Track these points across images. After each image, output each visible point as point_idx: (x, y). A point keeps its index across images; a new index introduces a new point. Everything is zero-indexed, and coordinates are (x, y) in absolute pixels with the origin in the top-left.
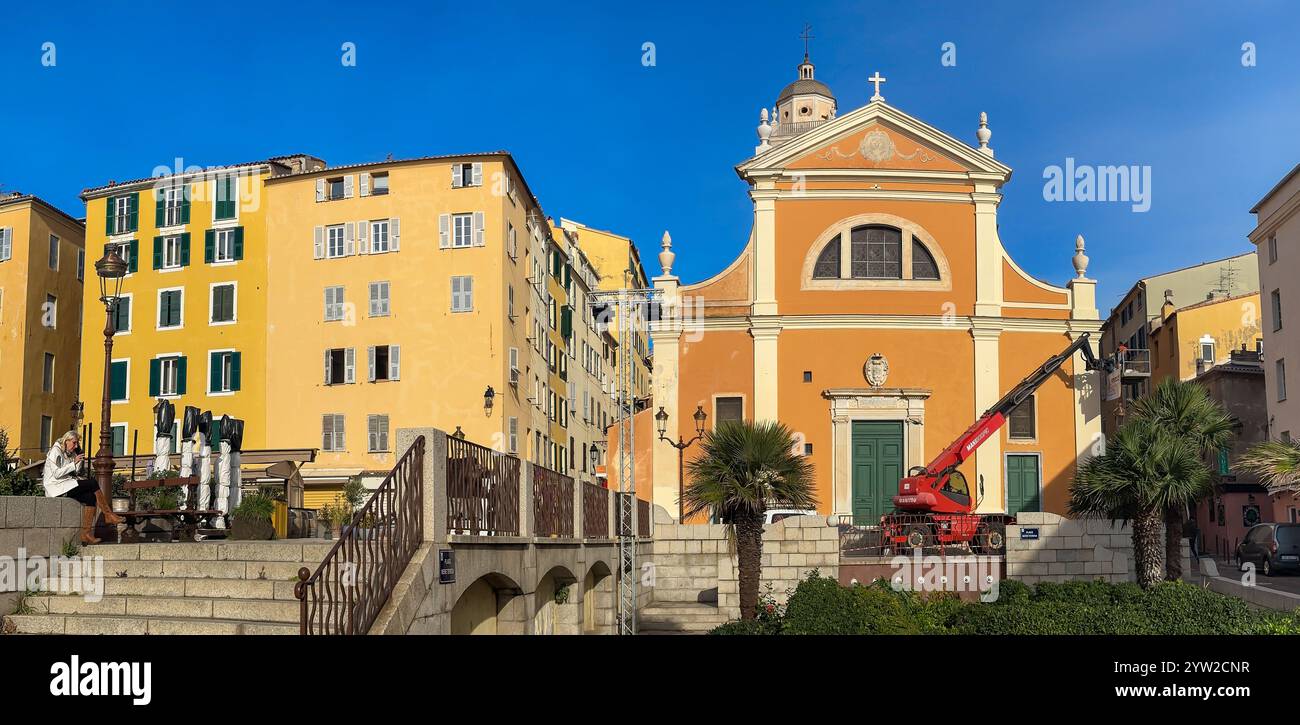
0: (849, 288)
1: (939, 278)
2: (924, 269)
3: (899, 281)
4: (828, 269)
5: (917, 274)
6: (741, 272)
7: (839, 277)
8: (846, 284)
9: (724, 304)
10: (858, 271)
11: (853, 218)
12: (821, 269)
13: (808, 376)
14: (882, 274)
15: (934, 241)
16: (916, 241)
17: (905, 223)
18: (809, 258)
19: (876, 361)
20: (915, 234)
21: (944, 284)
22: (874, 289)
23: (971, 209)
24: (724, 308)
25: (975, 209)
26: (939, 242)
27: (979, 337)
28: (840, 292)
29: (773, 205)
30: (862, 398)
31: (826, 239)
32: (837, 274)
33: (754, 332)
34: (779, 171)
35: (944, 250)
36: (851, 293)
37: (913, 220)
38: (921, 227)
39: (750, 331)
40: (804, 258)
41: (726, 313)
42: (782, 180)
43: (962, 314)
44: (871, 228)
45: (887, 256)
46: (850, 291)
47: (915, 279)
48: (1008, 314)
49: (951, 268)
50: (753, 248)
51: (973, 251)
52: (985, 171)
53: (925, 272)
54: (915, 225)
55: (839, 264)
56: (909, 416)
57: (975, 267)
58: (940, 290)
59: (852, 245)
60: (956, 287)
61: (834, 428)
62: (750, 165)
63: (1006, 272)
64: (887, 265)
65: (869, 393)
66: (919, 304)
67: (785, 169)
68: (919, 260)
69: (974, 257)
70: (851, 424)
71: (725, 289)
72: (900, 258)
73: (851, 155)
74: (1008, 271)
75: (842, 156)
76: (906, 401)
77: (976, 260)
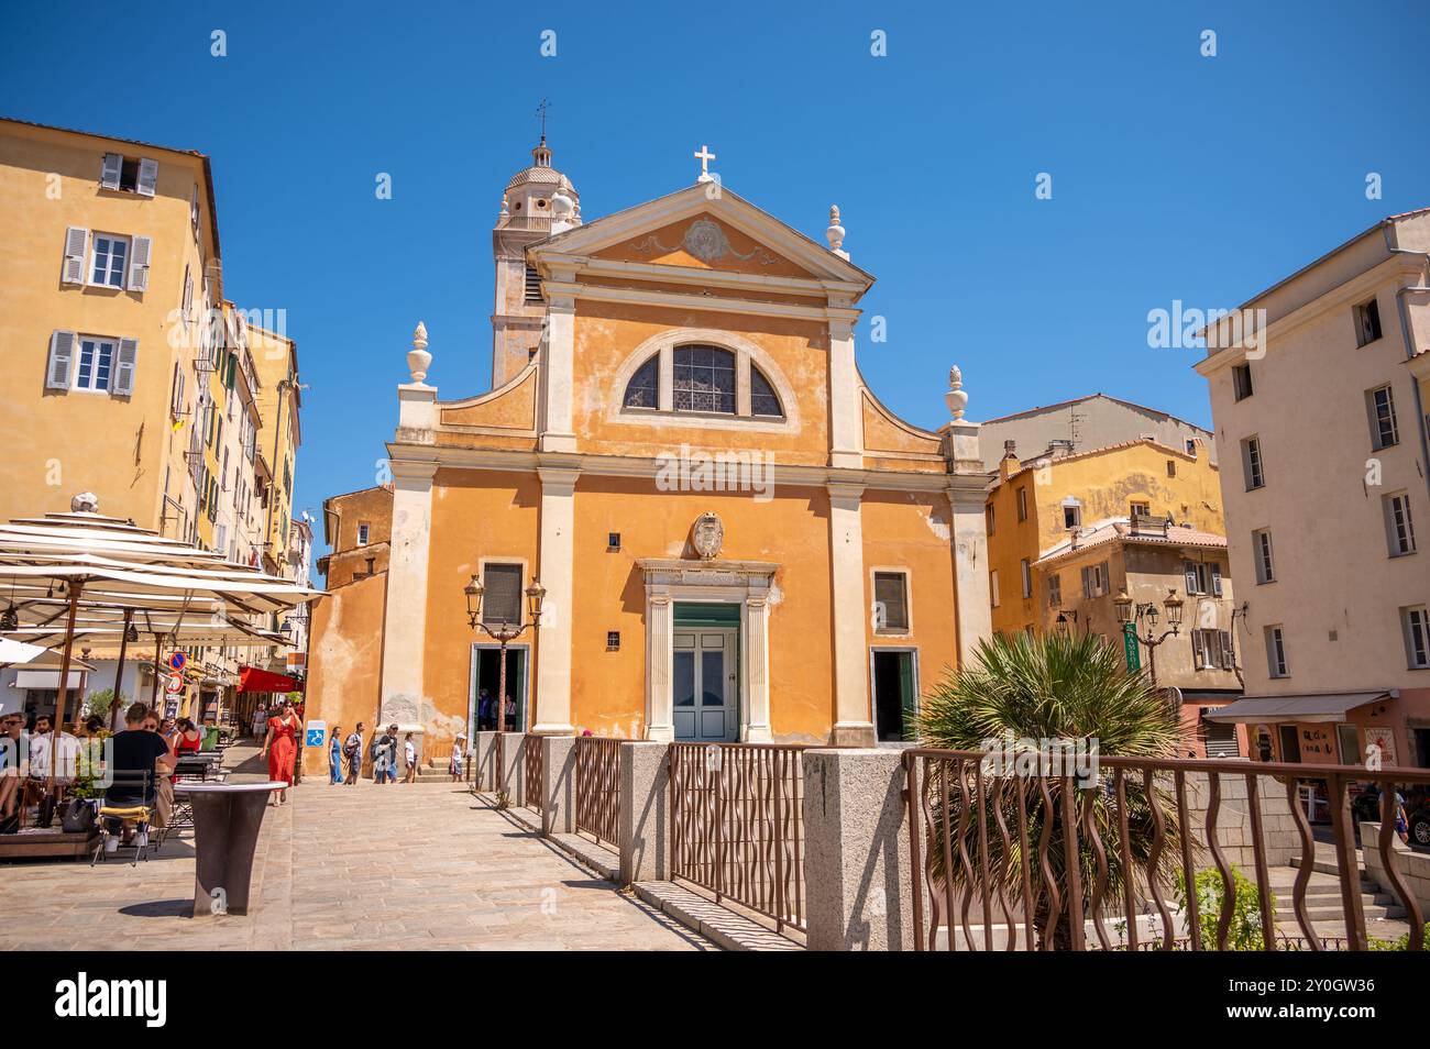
0: (669, 424)
1: (784, 418)
2: (764, 404)
3: (735, 420)
5: (758, 411)
6: (525, 390)
7: (658, 409)
8: (666, 419)
9: (500, 433)
10: (682, 403)
11: (675, 332)
12: (633, 396)
13: (615, 540)
14: (712, 409)
15: (777, 367)
17: (742, 344)
18: (619, 380)
19: (710, 525)
20: (754, 356)
21: (793, 426)
22: (702, 427)
23: (823, 328)
24: (501, 439)
25: (827, 329)
26: (784, 371)
27: (836, 496)
28: (658, 428)
29: (573, 304)
30: (688, 573)
31: (641, 356)
32: (652, 400)
33: (545, 474)
34: (585, 259)
35: (790, 380)
36: (671, 431)
37: (753, 341)
38: (762, 351)
39: (537, 474)
40: (611, 380)
41: (501, 445)
42: (586, 271)
43: (814, 464)
44: (696, 347)
45: (718, 387)
46: (672, 427)
47: (753, 417)
48: (872, 465)
49: (799, 403)
50: (543, 359)
51: (826, 383)
52: (841, 280)
53: (764, 408)
54: (754, 346)
55: (657, 392)
56: (747, 597)
57: (829, 403)
58: (785, 432)
59: (674, 368)
60: (804, 429)
61: (650, 612)
62: (545, 246)
63: (867, 412)
64: (717, 396)
65: (697, 564)
66: (760, 449)
67: (590, 257)
68: (758, 391)
69: (827, 390)
70: (672, 606)
71: (502, 412)
72: (733, 388)
73: (674, 249)
74: (870, 410)
75: (662, 249)
76: (745, 577)
77: (830, 394)
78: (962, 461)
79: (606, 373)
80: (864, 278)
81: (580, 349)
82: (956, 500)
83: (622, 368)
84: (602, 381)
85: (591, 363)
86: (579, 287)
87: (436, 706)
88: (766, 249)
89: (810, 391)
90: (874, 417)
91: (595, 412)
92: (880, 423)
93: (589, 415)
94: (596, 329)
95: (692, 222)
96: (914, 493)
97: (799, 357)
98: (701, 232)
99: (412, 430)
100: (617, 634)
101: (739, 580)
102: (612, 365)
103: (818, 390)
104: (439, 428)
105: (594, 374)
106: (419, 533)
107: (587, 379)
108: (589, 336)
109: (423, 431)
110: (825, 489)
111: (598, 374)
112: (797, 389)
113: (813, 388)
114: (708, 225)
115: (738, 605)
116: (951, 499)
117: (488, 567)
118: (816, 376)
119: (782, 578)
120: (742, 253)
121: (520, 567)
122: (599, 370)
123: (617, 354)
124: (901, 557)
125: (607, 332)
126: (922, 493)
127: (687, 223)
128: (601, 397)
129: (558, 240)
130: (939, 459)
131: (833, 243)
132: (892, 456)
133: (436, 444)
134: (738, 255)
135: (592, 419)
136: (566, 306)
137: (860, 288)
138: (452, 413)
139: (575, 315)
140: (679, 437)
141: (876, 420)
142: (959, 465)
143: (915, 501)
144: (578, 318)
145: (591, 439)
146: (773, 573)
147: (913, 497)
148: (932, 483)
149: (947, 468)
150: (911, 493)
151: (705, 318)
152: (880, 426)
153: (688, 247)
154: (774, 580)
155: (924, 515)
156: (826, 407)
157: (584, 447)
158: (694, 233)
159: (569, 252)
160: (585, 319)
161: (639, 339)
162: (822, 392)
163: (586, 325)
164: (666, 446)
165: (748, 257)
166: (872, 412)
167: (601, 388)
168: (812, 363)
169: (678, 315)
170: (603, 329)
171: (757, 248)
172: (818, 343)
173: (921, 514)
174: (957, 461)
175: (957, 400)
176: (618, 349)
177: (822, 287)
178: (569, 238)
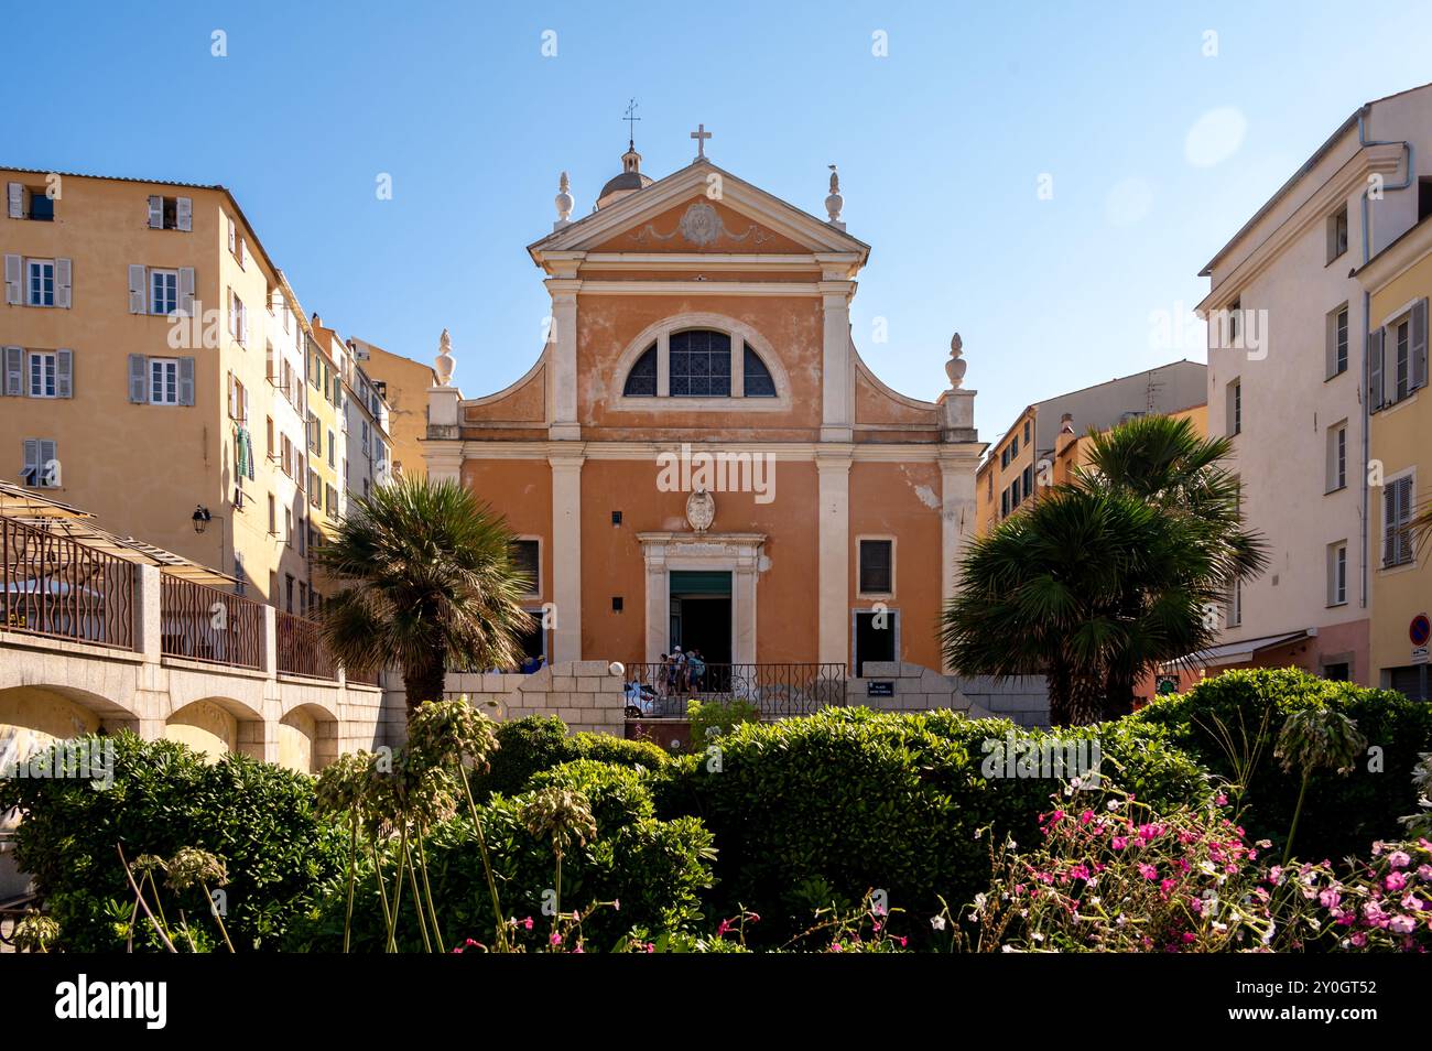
0: (665, 409)
1: (775, 396)
2: (759, 384)
3: (728, 400)
4: (642, 385)
5: (750, 390)
6: (536, 385)
7: (655, 394)
8: (661, 404)
9: (515, 426)
10: (677, 388)
11: (672, 318)
12: (634, 384)
13: (617, 518)
14: (707, 393)
15: (770, 347)
16: (748, 349)
17: (735, 327)
18: (618, 370)
19: (699, 499)
20: (750, 341)
21: (782, 404)
22: (698, 410)
23: (817, 304)
24: (516, 431)
25: (821, 304)
26: (776, 350)
28: (656, 414)
29: (574, 300)
30: (681, 545)
31: (639, 346)
32: (652, 390)
33: (552, 462)
34: (582, 255)
35: (783, 359)
36: (668, 415)
37: (746, 322)
38: (755, 332)
39: (547, 461)
40: (612, 369)
41: (517, 436)
42: (586, 267)
43: (804, 440)
44: (692, 332)
45: (714, 370)
46: (669, 412)
47: (745, 396)
48: (861, 439)
49: (791, 381)
50: (550, 354)
51: (818, 359)
52: (835, 251)
53: (759, 389)
54: (747, 327)
55: (656, 379)
56: (738, 566)
57: (821, 379)
58: (777, 410)
59: (671, 355)
60: (795, 406)
61: (649, 579)
62: (546, 245)
63: (860, 385)
64: (713, 380)
65: (690, 538)
66: (751, 428)
67: (588, 252)
68: (752, 372)
69: (819, 366)
70: (668, 575)
71: (517, 407)
72: (728, 371)
73: (670, 236)
74: (863, 383)
75: (659, 236)
76: (734, 548)
77: (821, 370)
78: (955, 430)
79: (607, 364)
80: (858, 248)
81: (583, 344)
82: (947, 469)
83: (623, 357)
84: (603, 373)
85: (593, 356)
86: (579, 282)
88: (761, 227)
89: (802, 368)
90: (866, 390)
91: (597, 403)
92: (873, 396)
93: (593, 405)
94: (596, 323)
95: (687, 206)
96: (904, 464)
97: (792, 336)
98: (696, 216)
99: (439, 427)
100: (621, 599)
101: (730, 551)
102: (613, 356)
103: (810, 366)
104: (464, 424)
105: (596, 366)
107: (590, 371)
108: (591, 330)
109: (449, 427)
110: (814, 463)
111: (600, 366)
112: (789, 367)
113: (805, 365)
114: (702, 210)
115: (730, 573)
116: (942, 467)
118: (808, 353)
119: (770, 548)
120: (736, 234)
121: (537, 542)
122: (600, 362)
123: (617, 345)
124: (887, 526)
125: (607, 324)
126: (913, 463)
127: (682, 208)
128: (604, 387)
129: (557, 237)
130: (932, 429)
131: (834, 212)
132: (884, 428)
133: (461, 439)
134: (733, 236)
135: (595, 409)
136: (569, 302)
137: (854, 258)
138: (475, 410)
139: (578, 311)
140: (675, 421)
141: (870, 393)
142: (952, 434)
143: (904, 471)
144: (581, 313)
145: (595, 427)
146: (762, 543)
147: (902, 467)
148: (922, 453)
149: (940, 437)
150: (900, 463)
151: (700, 303)
152: (873, 400)
153: (684, 232)
154: (762, 549)
155: (913, 485)
156: (817, 383)
157: (587, 436)
158: (690, 217)
159: (569, 249)
160: (587, 314)
161: (636, 329)
162: (815, 369)
163: (588, 319)
164: (663, 429)
165: (742, 236)
166: (865, 385)
167: (603, 379)
168: (805, 340)
169: (672, 304)
170: (604, 322)
171: (751, 227)
172: (812, 319)
173: (910, 484)
174: (950, 430)
175: (956, 368)
176: (618, 340)
177: (817, 261)
178: (568, 234)
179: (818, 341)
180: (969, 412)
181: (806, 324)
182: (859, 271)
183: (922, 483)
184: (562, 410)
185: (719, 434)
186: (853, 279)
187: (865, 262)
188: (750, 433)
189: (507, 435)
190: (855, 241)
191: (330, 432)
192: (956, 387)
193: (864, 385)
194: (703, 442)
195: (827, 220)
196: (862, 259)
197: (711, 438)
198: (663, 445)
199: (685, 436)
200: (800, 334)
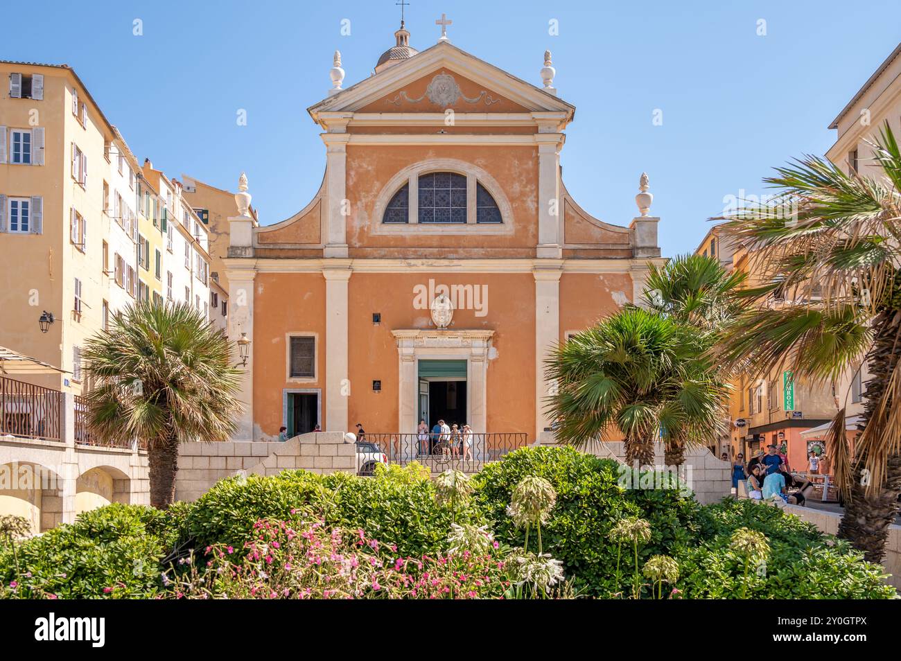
0: (415, 233)
1: (502, 222)
2: (489, 214)
3: (464, 225)
4: (397, 214)
5: (480, 219)
6: (314, 215)
7: (407, 222)
8: (413, 230)
9: (298, 247)
10: (425, 217)
11: (420, 163)
12: (391, 214)
13: (377, 318)
14: (448, 220)
15: (497, 184)
16: (479, 185)
17: (470, 170)
18: (378, 203)
20: (479, 177)
21: (507, 229)
22: (440, 233)
23: (534, 151)
24: (298, 251)
25: (537, 151)
26: (502, 187)
27: (541, 280)
28: (407, 237)
29: (344, 149)
30: (427, 339)
31: (394, 185)
32: (405, 219)
33: (327, 274)
34: (350, 114)
35: (507, 194)
36: (418, 238)
37: (478, 166)
38: (485, 173)
39: (322, 274)
40: (373, 203)
41: (298, 255)
42: (353, 124)
43: (524, 257)
44: (437, 174)
45: (454, 203)
46: (417, 236)
47: (478, 223)
48: (569, 255)
49: (513, 211)
50: (325, 192)
51: (535, 194)
52: (548, 111)
53: (489, 217)
54: (480, 170)
55: (407, 210)
56: (472, 355)
57: (537, 209)
58: (503, 233)
59: (420, 191)
60: (517, 231)
61: (403, 365)
62: (322, 107)
63: (568, 214)
64: (453, 210)
65: (434, 332)
66: (483, 248)
67: (355, 112)
68: (483, 204)
69: (536, 199)
70: (417, 362)
71: (299, 232)
72: (465, 203)
73: (419, 100)
74: (570, 213)
75: (411, 100)
76: (469, 341)
77: (538, 202)
78: (643, 248)
79: (370, 198)
80: (565, 108)
81: (351, 183)
82: (636, 279)
83: (381, 193)
84: (366, 206)
85: (359, 192)
86: (348, 136)
87: (262, 429)
88: (490, 92)
89: (523, 201)
90: (573, 218)
91: (362, 229)
92: (578, 222)
93: (358, 230)
94: (360, 167)
95: (433, 77)
96: (604, 275)
97: (514, 176)
98: (439, 84)
99: (237, 248)
100: (380, 382)
101: (465, 344)
102: (374, 193)
103: (529, 199)
104: (257, 246)
105: (360, 200)
106: (246, 318)
107: (356, 203)
108: (357, 173)
109: (245, 248)
110: (532, 274)
111: (363, 200)
112: (512, 200)
113: (525, 199)
114: (444, 79)
115: (467, 360)
116: (632, 277)
117: (292, 339)
118: (528, 189)
119: (497, 341)
120: (471, 97)
121: (313, 338)
122: (364, 197)
123: (377, 184)
124: (589, 323)
125: (370, 168)
126: (610, 274)
127: (429, 78)
128: (367, 216)
129: (330, 102)
130: (625, 247)
131: (546, 81)
132: (587, 247)
133: (254, 257)
134: (468, 99)
135: (360, 233)
136: (340, 151)
137: (563, 116)
138: (265, 235)
139: (347, 157)
140: (423, 242)
141: (576, 221)
142: (640, 251)
143: (603, 281)
144: (349, 160)
145: (360, 247)
146: (490, 337)
147: (601, 278)
148: (618, 266)
149: (631, 254)
150: (600, 274)
151: (442, 151)
152: (578, 225)
153: (430, 97)
154: (491, 342)
155: (610, 291)
156: (534, 213)
157: (354, 254)
158: (434, 85)
159: (340, 110)
160: (354, 160)
161: (393, 171)
162: (532, 201)
163: (355, 164)
164: (413, 249)
165: (476, 100)
166: (573, 214)
167: (366, 210)
168: (525, 179)
169: (421, 151)
170: (367, 166)
171: (482, 92)
172: (530, 163)
173: (608, 290)
174: (638, 248)
175: (643, 200)
176: (378, 180)
177: (533, 118)
178: (339, 99)
179: (535, 179)
180: (653, 234)
181: (525, 166)
182: (567, 126)
183: (617, 289)
184: (334, 234)
185: (456, 252)
186: (562, 131)
187: (572, 118)
188: (481, 251)
189: (291, 254)
190: (563, 102)
191: (157, 251)
192: (643, 214)
193: (571, 213)
194: (444, 258)
195: (541, 86)
196: (569, 116)
197: (451, 256)
198: (413, 262)
199: (431, 254)
200: (521, 174)
